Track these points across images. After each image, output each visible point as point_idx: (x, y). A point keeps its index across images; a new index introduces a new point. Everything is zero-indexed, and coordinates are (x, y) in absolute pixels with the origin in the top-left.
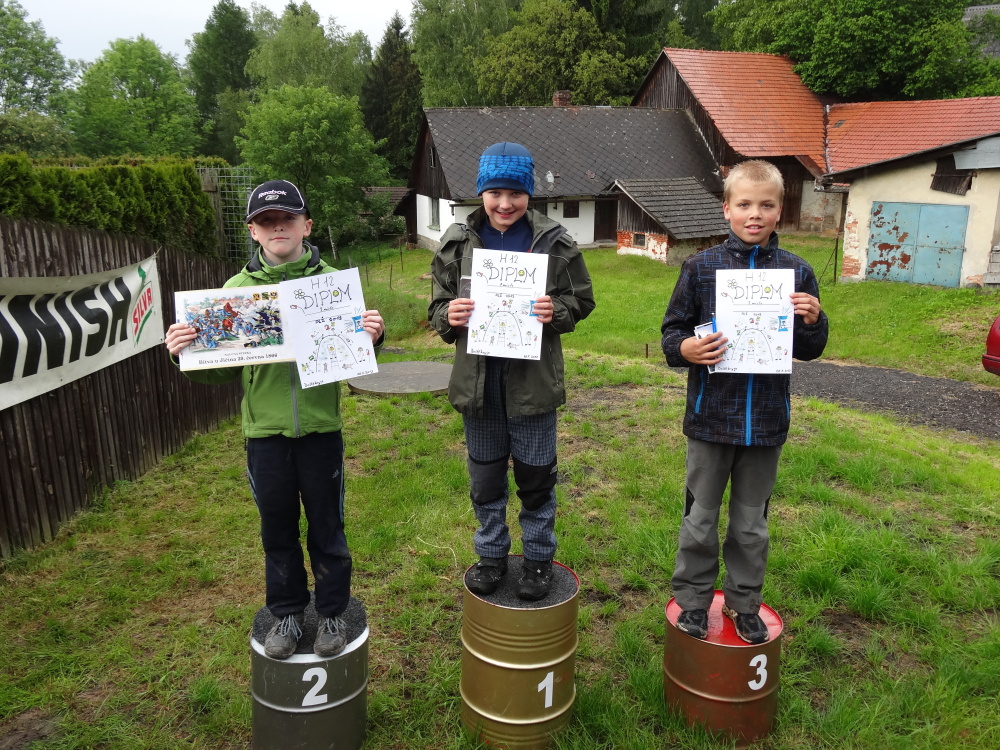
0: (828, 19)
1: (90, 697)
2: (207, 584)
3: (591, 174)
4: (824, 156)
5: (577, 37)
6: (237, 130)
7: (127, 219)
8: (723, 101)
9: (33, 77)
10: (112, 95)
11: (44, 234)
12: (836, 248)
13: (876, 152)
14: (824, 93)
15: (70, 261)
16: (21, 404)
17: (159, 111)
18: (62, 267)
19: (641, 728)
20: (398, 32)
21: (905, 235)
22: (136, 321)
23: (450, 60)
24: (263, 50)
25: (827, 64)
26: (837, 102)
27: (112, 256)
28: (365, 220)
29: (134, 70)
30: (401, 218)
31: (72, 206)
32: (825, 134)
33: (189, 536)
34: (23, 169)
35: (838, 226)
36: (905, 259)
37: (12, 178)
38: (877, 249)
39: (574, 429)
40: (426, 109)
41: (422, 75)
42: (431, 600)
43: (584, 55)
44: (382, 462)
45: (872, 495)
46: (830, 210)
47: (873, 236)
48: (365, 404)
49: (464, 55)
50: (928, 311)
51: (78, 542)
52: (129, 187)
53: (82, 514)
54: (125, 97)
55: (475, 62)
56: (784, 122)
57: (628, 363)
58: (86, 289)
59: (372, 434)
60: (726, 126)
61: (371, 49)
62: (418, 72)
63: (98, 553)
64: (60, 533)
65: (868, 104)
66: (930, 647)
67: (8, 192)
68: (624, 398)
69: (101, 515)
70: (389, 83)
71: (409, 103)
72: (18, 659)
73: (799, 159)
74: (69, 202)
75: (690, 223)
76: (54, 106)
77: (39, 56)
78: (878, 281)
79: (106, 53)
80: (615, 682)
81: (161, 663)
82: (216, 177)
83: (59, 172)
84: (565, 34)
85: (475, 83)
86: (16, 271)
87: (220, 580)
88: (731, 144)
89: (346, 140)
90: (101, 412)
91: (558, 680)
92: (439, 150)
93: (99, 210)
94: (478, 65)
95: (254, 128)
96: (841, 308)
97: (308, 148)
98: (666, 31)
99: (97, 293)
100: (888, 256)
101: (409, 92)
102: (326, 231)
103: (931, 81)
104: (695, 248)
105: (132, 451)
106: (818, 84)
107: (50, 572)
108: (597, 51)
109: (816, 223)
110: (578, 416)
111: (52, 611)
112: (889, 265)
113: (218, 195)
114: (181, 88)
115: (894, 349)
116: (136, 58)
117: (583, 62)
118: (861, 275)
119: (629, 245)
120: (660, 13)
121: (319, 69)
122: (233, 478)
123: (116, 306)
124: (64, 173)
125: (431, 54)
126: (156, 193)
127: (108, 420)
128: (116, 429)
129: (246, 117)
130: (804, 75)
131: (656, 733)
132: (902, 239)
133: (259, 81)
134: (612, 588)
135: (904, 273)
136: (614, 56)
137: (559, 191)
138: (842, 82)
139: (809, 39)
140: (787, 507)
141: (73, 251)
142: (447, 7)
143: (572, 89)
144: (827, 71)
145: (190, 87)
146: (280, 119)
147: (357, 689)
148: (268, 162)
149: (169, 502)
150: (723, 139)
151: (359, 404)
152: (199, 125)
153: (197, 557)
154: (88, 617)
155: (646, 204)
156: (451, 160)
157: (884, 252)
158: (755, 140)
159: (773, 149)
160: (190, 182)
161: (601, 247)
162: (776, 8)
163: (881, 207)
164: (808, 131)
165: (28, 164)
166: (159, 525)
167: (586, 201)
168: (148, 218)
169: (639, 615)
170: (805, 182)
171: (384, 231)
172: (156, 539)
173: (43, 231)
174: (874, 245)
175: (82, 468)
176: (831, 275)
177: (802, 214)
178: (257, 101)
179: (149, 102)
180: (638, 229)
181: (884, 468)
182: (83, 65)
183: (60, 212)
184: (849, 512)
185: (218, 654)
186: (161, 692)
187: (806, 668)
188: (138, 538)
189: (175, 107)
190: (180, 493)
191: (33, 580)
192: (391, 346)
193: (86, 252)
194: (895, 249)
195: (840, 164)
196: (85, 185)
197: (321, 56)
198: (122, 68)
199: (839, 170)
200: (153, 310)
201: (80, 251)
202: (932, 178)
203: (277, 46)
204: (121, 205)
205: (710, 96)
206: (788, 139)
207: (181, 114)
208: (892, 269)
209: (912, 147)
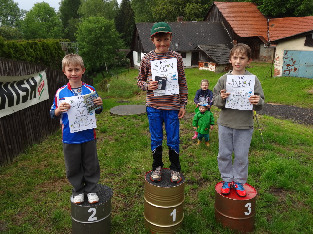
1: (19, 216)
2: (60, 178)
3: (190, 44)
4: (267, 36)
6: (75, 31)
7: (36, 59)
8: (233, 18)
9: (10, 16)
10: (35, 21)
12: (272, 66)
13: (285, 34)
14: (268, 15)
15: (15, 71)
17: (50, 26)
18: (13, 74)
19: (207, 228)
21: (295, 61)
22: (39, 91)
23: (144, 8)
24: (83, 5)
25: (268, 6)
26: (272, 18)
27: (30, 70)
28: (117, 60)
29: (42, 13)
30: (129, 59)
31: (18, 54)
32: (268, 29)
33: (55, 162)
35: (272, 59)
36: (295, 69)
38: (286, 66)
39: (184, 126)
40: (136, 23)
41: (135, 12)
42: (135, 184)
43: (188, 5)
44: (120, 137)
45: (286, 147)
46: (269, 54)
47: (284, 62)
48: (115, 119)
49: (148, 5)
50: (303, 86)
51: (19, 164)
52: (37, 48)
53: (21, 155)
54: (39, 22)
56: (254, 25)
58: (21, 80)
59: (117, 128)
60: (235, 27)
61: (118, 5)
62: (133, 12)
63: (25, 168)
64: (14, 161)
65: (282, 19)
66: (309, 200)
69: (27, 155)
70: (124, 16)
71: (131, 22)
73: (259, 37)
75: (223, 59)
76: (17, 25)
78: (286, 77)
79: (33, 7)
80: (198, 212)
81: (43, 205)
82: (67, 45)
83: (13, 43)
85: (152, 15)
87: (64, 177)
88: (236, 33)
89: (110, 34)
90: (27, 122)
91: (178, 212)
92: (140, 36)
93: (27, 56)
94: (153, 9)
95: (81, 31)
96: (274, 86)
97: (98, 37)
99: (25, 82)
100: (289, 68)
101: (131, 18)
102: (105, 64)
103: (304, 10)
104: (225, 67)
105: (38, 134)
106: (265, 12)
107: (9, 174)
108: (192, 3)
109: (265, 58)
110: (186, 122)
111: (8, 187)
112: (290, 71)
113: (67, 51)
114: (57, 18)
115: (292, 99)
116: (43, 9)
117: (187, 7)
118: (280, 75)
119: (203, 67)
121: (101, 11)
123: (32, 87)
124: (15, 43)
125: (137, 6)
126: (46, 50)
127: (30, 124)
128: (33, 127)
129: (78, 27)
130: (261, 9)
131: (212, 230)
132: (294, 63)
133: (82, 15)
134: (197, 179)
135: (295, 74)
136: (197, 5)
137: (180, 49)
138: (273, 12)
140: (257, 151)
141: (17, 68)
143: (184, 16)
144: (268, 8)
145: (60, 19)
146: (89, 28)
147: (107, 215)
148: (85, 42)
149: (50, 151)
150: (234, 31)
151: (113, 118)
152: (63, 30)
153: (57, 169)
154: (20, 189)
155: (208, 53)
156: (144, 40)
157: (288, 67)
158: (245, 31)
159: (250, 34)
160: (58, 47)
161: (193, 67)
163: (287, 52)
164: (262, 28)
165: (2, 40)
166: (46, 158)
167: (189, 52)
168: (44, 58)
169: (206, 189)
170: (261, 45)
171: (123, 63)
172: (45, 163)
173: (6, 61)
174: (285, 65)
175: (21, 140)
176: (270, 75)
177: (260, 55)
178: (82, 22)
179: (47, 23)
180: (206, 61)
181: (290, 138)
182: (26, 12)
183: (14, 56)
184: (278, 153)
185: (62, 202)
186: (42, 215)
187: (265, 207)
188: (39, 162)
189: (55, 25)
190: (54, 148)
191: (3, 177)
192: (125, 100)
193: (21, 69)
194: (292, 66)
195: (273, 39)
196: (22, 47)
197: (102, 7)
198: (38, 12)
199: (272, 40)
200: (45, 88)
201: (19, 68)
202: (304, 42)
203: (88, 4)
204: (34, 54)
205: (229, 17)
206: (255, 31)
207: (57, 27)
208: (291, 73)
209: (297, 32)
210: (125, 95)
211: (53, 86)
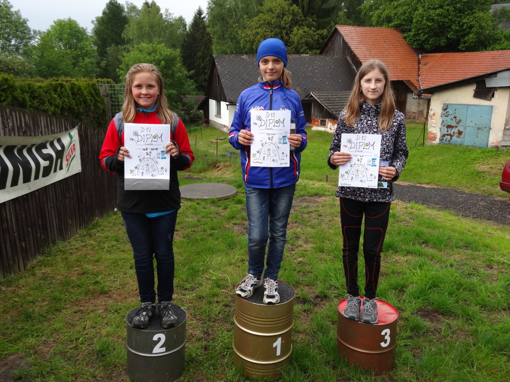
0: (420, 11)
1: (44, 348)
2: (103, 293)
3: (298, 89)
4: (418, 81)
5: (292, 19)
6: (118, 66)
7: (63, 109)
8: (366, 52)
9: (14, 39)
10: (54, 48)
11: (22, 115)
12: (424, 127)
13: (445, 78)
14: (418, 48)
15: (34, 129)
16: (9, 201)
17: (78, 56)
18: (30, 132)
19: (326, 366)
20: (200, 17)
21: (460, 121)
22: (67, 160)
23: (227, 31)
24: (131, 26)
25: (420, 34)
26: (425, 53)
27: (56, 127)
28: (183, 112)
29: (66, 35)
30: (201, 111)
31: (36, 102)
32: (419, 69)
33: (94, 269)
34: (11, 82)
35: (425, 116)
36: (460, 133)
37: (6, 87)
38: (445, 128)
40: (214, 55)
41: (213, 38)
42: (217, 302)
43: (295, 29)
44: (192, 233)
45: (443, 251)
46: (421, 108)
47: (443, 121)
49: (234, 28)
50: (471, 159)
51: (37, 272)
52: (64, 92)
53: (40, 258)
54: (61, 49)
55: (240, 32)
56: (398, 63)
57: (318, 184)
58: (42, 143)
59: (186, 219)
61: (187, 25)
62: (210, 37)
63: (48, 277)
64: (29, 266)
65: (441, 54)
66: (474, 327)
67: (4, 94)
68: (315, 202)
69: (49, 258)
70: (196, 43)
71: (206, 53)
72: (7, 329)
73: (405, 82)
74: (34, 99)
76: (25, 53)
77: (18, 27)
78: (445, 144)
79: (52, 26)
80: (312, 343)
81: (80, 332)
82: (108, 88)
83: (29, 85)
84: (285, 18)
85: (239, 43)
86: (8, 133)
87: (110, 291)
89: (173, 71)
90: (49, 206)
91: (284, 342)
92: (221, 76)
93: (49, 104)
94: (241, 34)
95: (127, 65)
96: (427, 158)
98: (337, 17)
99: (48, 145)
100: (451, 131)
101: (206, 47)
103: (473, 42)
105: (65, 226)
106: (415, 43)
107: (23, 286)
108: (302, 27)
109: (414, 115)
111: (25, 305)
112: (451, 136)
113: (109, 98)
114: (90, 44)
115: (454, 179)
116: (67, 29)
117: (295, 32)
118: (437, 141)
119: (318, 126)
120: (334, 7)
121: (160, 35)
122: (116, 240)
123: (57, 152)
124: (31, 85)
125: (217, 28)
126: (77, 96)
127: (53, 210)
128: (56, 215)
129: (123, 59)
130: (408, 39)
131: (333, 369)
132: (458, 123)
133: (129, 41)
134: (311, 296)
135: (459, 140)
136: (311, 29)
138: (427, 43)
139: (410, 21)
140: (400, 257)
141: (36, 124)
142: (225, 4)
143: (289, 46)
144: (420, 37)
145: (95, 45)
147: (180, 345)
149: (84, 252)
152: (98, 63)
153: (98, 279)
154: (43, 309)
155: (326, 104)
156: (227, 82)
157: (449, 130)
160: (95, 91)
162: (394, 5)
163: (447, 106)
164: (409, 67)
165: (14, 80)
166: (79, 263)
168: (74, 109)
169: (324, 310)
170: (408, 94)
171: (193, 118)
172: (77, 270)
173: (21, 113)
174: (444, 126)
175: (39, 235)
176: (422, 141)
177: (406, 110)
178: (128, 51)
179: (73, 51)
180: (323, 117)
181: (449, 238)
182: (40, 33)
183: (30, 105)
184: (431, 260)
185: (109, 327)
186: (80, 346)
187: (410, 337)
188: (68, 269)
189: (87, 54)
190: (89, 248)
191: (15, 290)
192: (196, 176)
193: (43, 125)
194: (454, 128)
195: (426, 85)
196: (42, 91)
197: (161, 29)
198: (60, 34)
199: (426, 88)
200: (76, 155)
201: (40, 124)
202: (474, 92)
203: (139, 23)
204: (60, 102)
205: (360, 50)
206: (400, 72)
207: (89, 58)
208: (453, 138)
209: (463, 76)
210: (196, 168)
211: (88, 152)
